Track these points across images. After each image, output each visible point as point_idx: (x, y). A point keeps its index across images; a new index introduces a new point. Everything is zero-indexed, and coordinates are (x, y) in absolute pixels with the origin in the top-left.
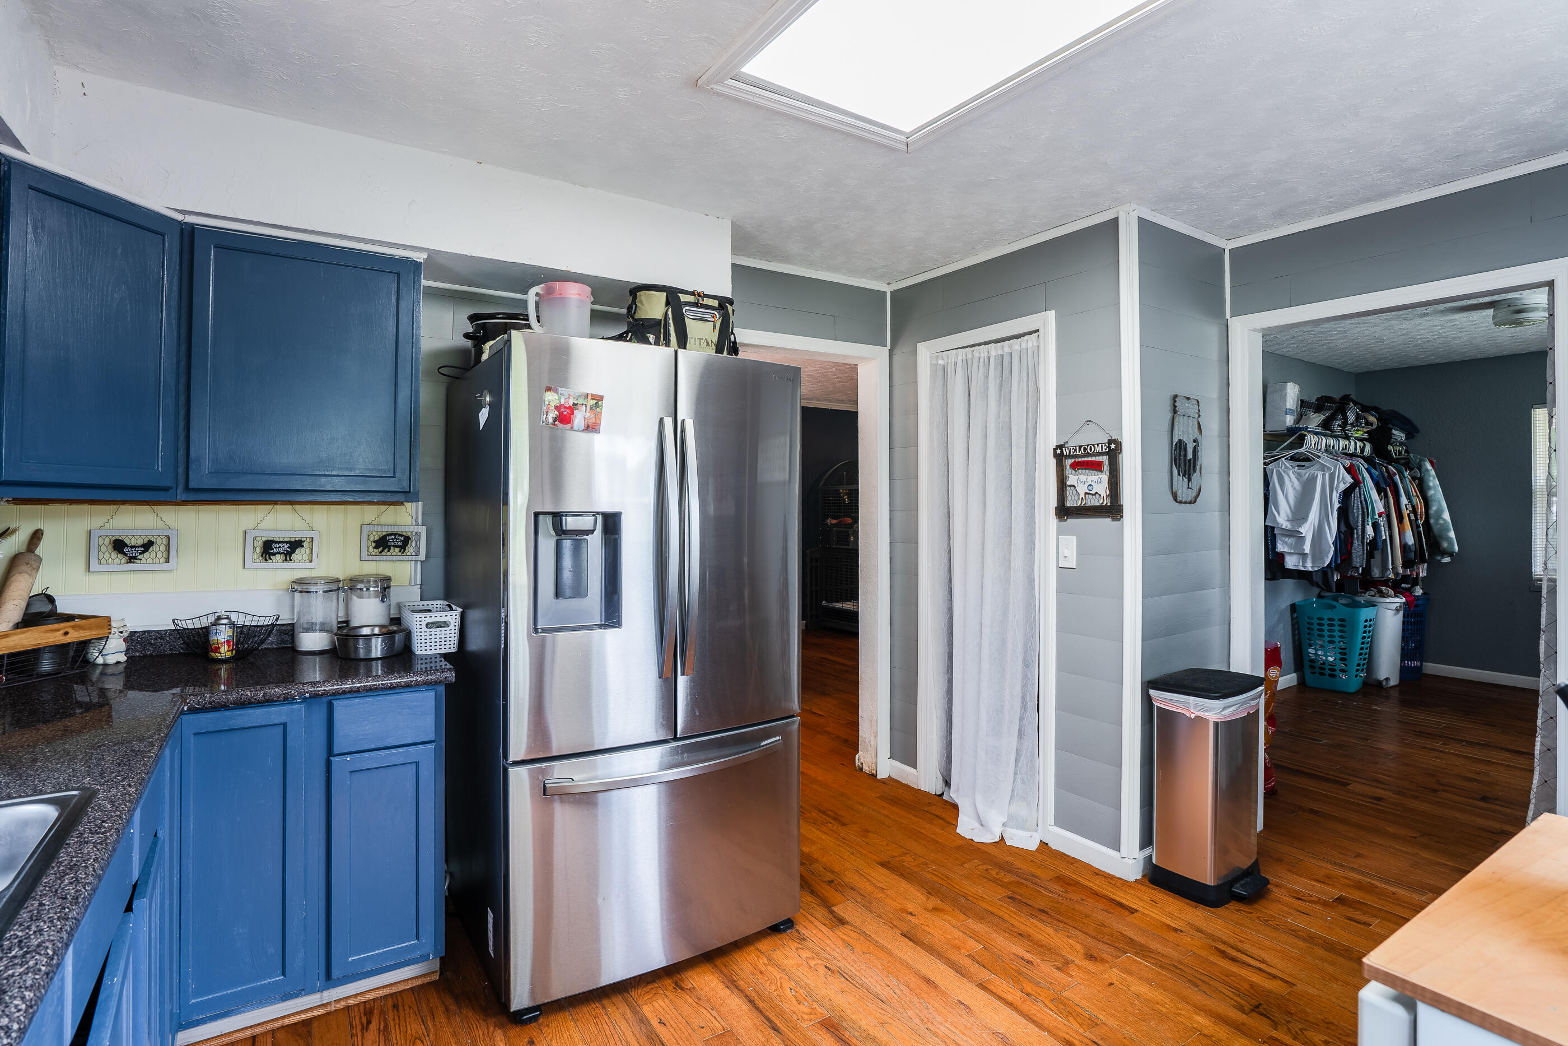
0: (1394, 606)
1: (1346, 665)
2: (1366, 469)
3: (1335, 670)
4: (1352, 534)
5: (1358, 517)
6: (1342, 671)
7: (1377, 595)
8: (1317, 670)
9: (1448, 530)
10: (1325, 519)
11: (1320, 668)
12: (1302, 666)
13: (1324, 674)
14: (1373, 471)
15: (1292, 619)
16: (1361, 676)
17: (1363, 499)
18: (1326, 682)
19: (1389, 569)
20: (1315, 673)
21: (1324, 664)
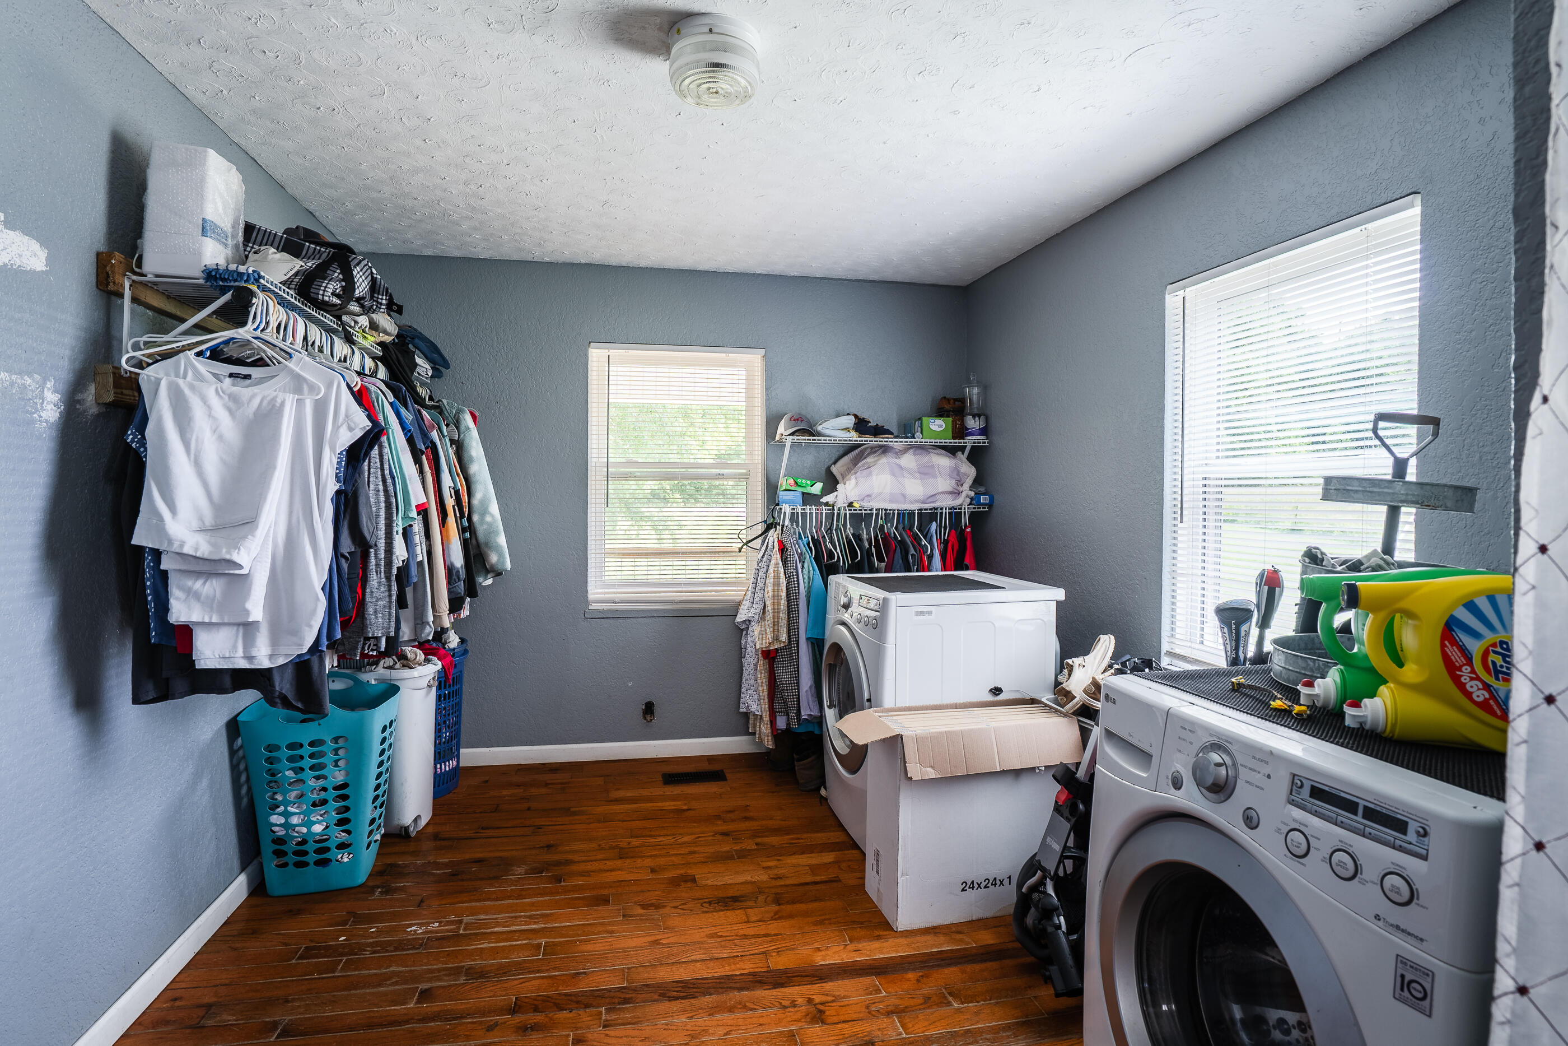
0: (424, 683)
1: (349, 832)
2: (391, 404)
3: (327, 849)
4: (365, 557)
5: (378, 516)
6: (342, 846)
7: (398, 666)
8: (291, 858)
9: (497, 533)
10: (303, 526)
11: (296, 853)
12: (258, 853)
13: (305, 864)
14: (403, 411)
15: (232, 752)
16: (376, 841)
17: (387, 472)
18: (311, 879)
19: (428, 623)
20: (285, 865)
21: (304, 842)
